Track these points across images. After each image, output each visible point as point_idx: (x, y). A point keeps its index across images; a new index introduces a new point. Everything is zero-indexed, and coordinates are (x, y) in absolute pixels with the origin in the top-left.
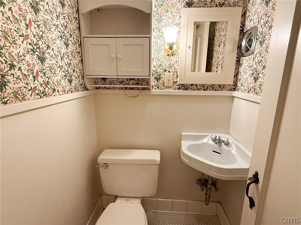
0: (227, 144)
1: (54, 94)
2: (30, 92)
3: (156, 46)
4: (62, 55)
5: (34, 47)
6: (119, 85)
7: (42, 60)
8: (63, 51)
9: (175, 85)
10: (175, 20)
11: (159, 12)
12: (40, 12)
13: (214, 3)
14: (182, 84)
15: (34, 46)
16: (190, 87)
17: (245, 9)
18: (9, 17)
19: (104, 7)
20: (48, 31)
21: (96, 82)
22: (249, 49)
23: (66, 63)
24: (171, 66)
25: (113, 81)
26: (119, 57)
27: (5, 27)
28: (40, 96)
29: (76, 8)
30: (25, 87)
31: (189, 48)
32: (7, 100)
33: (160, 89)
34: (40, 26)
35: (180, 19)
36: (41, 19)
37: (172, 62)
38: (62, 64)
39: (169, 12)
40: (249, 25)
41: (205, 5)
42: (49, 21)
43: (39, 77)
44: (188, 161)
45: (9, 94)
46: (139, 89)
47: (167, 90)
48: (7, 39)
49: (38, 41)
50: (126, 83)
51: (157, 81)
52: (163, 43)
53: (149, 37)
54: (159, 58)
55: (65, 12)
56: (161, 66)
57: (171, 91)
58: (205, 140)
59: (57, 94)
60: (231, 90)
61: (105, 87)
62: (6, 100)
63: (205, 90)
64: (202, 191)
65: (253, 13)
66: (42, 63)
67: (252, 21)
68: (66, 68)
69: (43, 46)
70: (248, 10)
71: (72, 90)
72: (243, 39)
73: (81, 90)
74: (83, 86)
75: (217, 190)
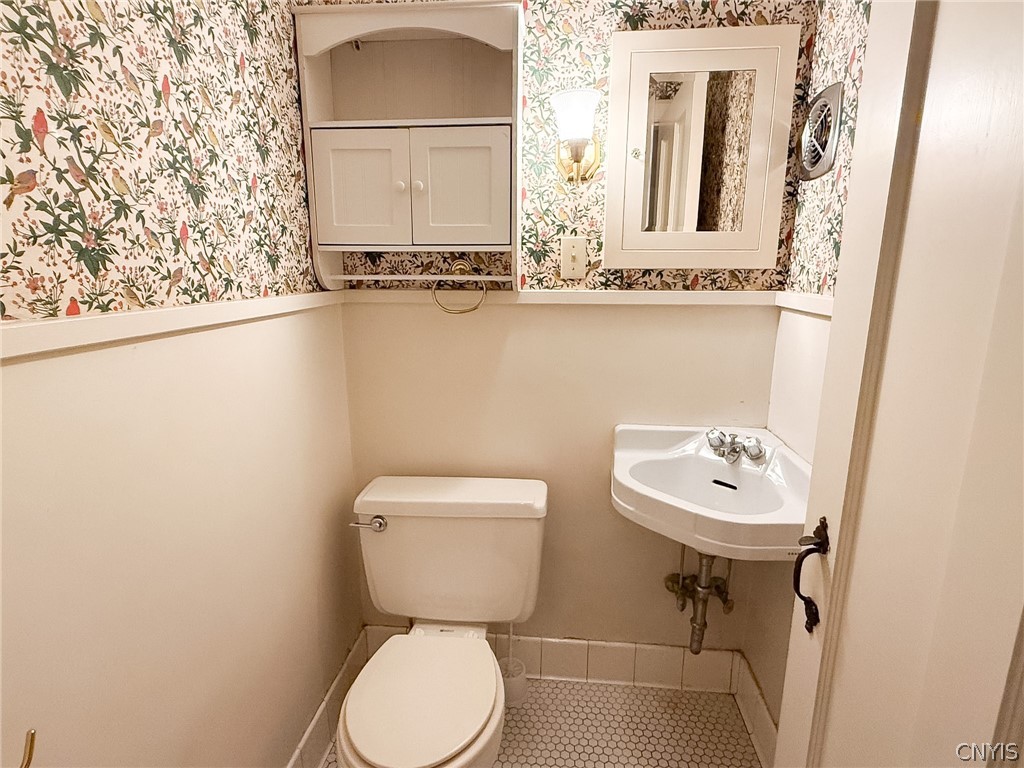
0: (758, 458)
1: (229, 294)
2: (166, 284)
3: (533, 151)
4: (250, 181)
5: (175, 157)
6: (421, 274)
7: (197, 193)
8: (255, 168)
9: (592, 273)
10: (590, 70)
11: (542, 47)
12: (192, 55)
13: (714, 13)
14: (617, 271)
15: (175, 153)
16: (641, 280)
17: (811, 30)
18: (114, 73)
19: (372, 34)
20: (213, 109)
21: (350, 268)
22: (820, 156)
23: (263, 206)
24: (579, 214)
25: (402, 262)
26: (418, 186)
27: (105, 101)
28: (190, 296)
29: (288, 40)
30: (152, 269)
31: (636, 155)
32: (110, 302)
33: (547, 287)
34: (191, 96)
35: (606, 66)
36: (194, 77)
37: (583, 202)
38: (251, 208)
39: (572, 47)
40: (821, 79)
41: (684, 22)
42: (215, 80)
43: (190, 243)
44: (631, 509)
45: (114, 285)
46: (482, 288)
47: (570, 290)
48: (110, 133)
49: (186, 139)
50: (441, 270)
51: (538, 262)
52: (553, 143)
53: (511, 125)
54: (543, 189)
55: (257, 53)
56: (550, 214)
57: (580, 293)
58: (690, 448)
59: (238, 294)
60: (770, 288)
61: (377, 282)
62: (106, 299)
63: (688, 289)
64: (682, 610)
65: (832, 41)
66: (197, 204)
67: (829, 66)
68: (262, 220)
69: (199, 155)
70: (820, 33)
71: (277, 286)
72: (804, 123)
73: (303, 289)
74: (309, 278)
75: (731, 609)
